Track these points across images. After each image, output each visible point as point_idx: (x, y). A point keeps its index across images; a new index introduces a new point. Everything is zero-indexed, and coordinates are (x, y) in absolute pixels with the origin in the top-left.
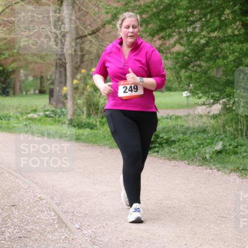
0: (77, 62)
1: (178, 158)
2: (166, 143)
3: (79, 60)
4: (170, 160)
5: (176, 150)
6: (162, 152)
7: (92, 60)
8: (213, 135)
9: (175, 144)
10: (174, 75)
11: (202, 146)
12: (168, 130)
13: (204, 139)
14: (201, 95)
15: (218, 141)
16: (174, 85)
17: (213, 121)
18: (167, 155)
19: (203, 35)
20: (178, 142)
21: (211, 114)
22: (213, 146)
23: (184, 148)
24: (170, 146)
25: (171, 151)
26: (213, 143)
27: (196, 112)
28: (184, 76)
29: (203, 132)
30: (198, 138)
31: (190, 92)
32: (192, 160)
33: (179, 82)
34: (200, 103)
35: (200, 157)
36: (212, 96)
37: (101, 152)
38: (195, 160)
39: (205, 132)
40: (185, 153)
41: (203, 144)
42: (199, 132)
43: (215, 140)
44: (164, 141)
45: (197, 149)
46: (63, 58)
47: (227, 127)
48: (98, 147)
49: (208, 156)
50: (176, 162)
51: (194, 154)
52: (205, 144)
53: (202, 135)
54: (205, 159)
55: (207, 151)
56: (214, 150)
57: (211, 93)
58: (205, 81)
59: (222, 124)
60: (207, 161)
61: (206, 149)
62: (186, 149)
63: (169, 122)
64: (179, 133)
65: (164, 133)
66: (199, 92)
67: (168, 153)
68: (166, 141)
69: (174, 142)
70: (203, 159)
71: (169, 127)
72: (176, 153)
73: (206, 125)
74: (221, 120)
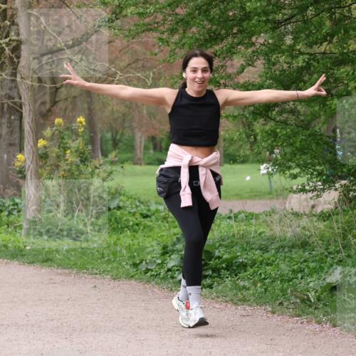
0: (43, 103)
1: (252, 299)
2: (227, 269)
3: (47, 98)
4: (236, 304)
5: (247, 284)
6: (220, 288)
7: (75, 97)
8: (322, 254)
9: (245, 271)
10: (241, 130)
11: (300, 275)
12: (232, 242)
13: (305, 261)
14: (296, 171)
15: (332, 265)
16: (242, 151)
17: (322, 225)
18: (230, 294)
19: (299, 50)
20: (251, 267)
21: (319, 210)
22: (323, 275)
23: (264, 279)
24: (236, 275)
25: (236, 285)
26: (322, 268)
27: (287, 206)
28: (262, 131)
29: (303, 247)
30: (292, 258)
31: (274, 165)
32: (281, 304)
33: (252, 144)
34: (295, 187)
35: (296, 297)
36: (320, 174)
37: (95, 286)
38: (285, 304)
39: (307, 247)
40: (266, 290)
41: (302, 271)
42: (293, 247)
43: (327, 264)
44: (224, 265)
45: (290, 280)
46: (15, 95)
47: (350, 236)
48: (90, 277)
49: (312, 295)
50: (247, 308)
51: (283, 291)
52: (306, 271)
53: (301, 252)
54: (306, 301)
55: (311, 285)
56: (325, 284)
57: (318, 168)
58: (303, 143)
59: (341, 231)
60: (310, 306)
61: (309, 280)
62: (267, 281)
63: (232, 227)
64: (252, 249)
65: (224, 249)
66: (293, 165)
67: (231, 289)
68: (227, 266)
69: (244, 266)
70: (303, 301)
71: (234, 235)
72: (248, 289)
73: (307, 233)
74: (336, 222)
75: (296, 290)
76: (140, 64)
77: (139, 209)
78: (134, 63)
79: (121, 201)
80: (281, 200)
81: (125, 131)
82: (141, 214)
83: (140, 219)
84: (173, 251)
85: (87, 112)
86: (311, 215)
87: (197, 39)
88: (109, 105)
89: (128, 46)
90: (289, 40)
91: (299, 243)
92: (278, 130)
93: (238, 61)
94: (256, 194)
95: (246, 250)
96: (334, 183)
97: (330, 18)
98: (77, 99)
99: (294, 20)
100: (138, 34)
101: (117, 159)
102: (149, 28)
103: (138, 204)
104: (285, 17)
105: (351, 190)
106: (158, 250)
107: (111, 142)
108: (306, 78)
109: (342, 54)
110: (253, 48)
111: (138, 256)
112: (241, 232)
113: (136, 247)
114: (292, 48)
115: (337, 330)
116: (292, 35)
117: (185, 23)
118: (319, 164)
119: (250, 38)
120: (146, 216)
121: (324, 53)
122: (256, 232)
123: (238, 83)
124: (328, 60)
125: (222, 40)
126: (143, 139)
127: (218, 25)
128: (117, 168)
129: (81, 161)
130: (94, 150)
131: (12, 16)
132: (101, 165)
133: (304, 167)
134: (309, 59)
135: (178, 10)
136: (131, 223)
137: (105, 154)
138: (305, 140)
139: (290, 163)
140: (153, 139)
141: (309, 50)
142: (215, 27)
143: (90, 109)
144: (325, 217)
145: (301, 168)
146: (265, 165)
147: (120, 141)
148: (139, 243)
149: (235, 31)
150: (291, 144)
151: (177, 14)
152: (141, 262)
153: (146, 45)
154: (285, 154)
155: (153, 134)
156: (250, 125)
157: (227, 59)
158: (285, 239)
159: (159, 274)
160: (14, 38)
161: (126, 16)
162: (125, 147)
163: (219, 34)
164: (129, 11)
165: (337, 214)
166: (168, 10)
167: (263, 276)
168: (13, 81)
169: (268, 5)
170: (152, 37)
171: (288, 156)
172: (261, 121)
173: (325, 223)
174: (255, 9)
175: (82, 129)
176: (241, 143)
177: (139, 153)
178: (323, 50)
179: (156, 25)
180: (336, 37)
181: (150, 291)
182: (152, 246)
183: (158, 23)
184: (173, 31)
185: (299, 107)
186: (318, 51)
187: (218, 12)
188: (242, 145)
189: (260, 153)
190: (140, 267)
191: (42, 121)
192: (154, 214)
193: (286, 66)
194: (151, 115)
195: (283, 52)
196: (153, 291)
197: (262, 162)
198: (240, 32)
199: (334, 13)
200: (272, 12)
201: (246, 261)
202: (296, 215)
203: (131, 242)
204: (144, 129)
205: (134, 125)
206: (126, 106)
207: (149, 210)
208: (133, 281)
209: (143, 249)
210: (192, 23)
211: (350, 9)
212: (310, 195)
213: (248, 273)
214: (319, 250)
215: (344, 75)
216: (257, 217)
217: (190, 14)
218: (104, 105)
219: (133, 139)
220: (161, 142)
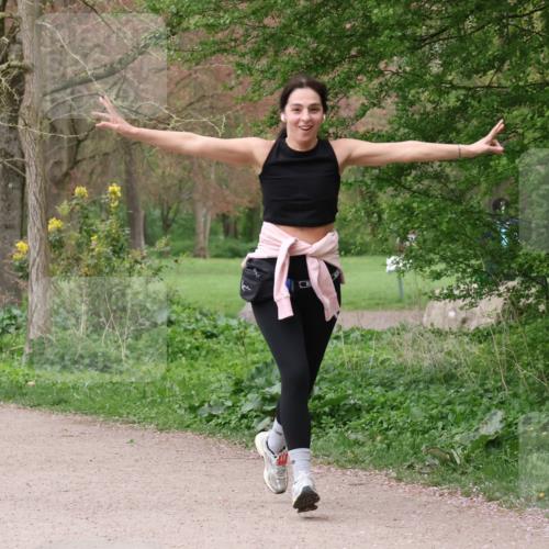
0: (58, 163)
1: (368, 459)
2: (331, 414)
3: (64, 156)
4: (343, 467)
5: (360, 437)
6: (320, 443)
7: (106, 154)
8: (474, 392)
9: (359, 418)
10: (359, 205)
11: (440, 424)
12: (340, 374)
13: (449, 403)
14: (440, 267)
15: (489, 409)
16: (359, 237)
17: (475, 349)
18: (335, 452)
19: (451, 82)
20: (368, 412)
21: (472, 326)
22: (475, 423)
23: (387, 429)
24: (345, 424)
25: (345, 438)
26: (473, 414)
27: (425, 319)
28: (390, 207)
29: (446, 381)
30: (429, 399)
31: (407, 257)
32: (411, 467)
33: (375, 226)
34: (437, 292)
35: (434, 457)
36: (476, 271)
37: (132, 441)
38: (417, 467)
39: (453, 382)
40: (389, 446)
41: (444, 417)
42: (431, 381)
43: (483, 407)
44: (327, 409)
45: (425, 432)
46: (16, 150)
47: (518, 366)
48: (124, 426)
49: (458, 455)
50: (361, 473)
51: (415, 448)
52: (450, 417)
53: (443, 389)
54: (448, 462)
55: (457, 438)
56: (477, 438)
57: (473, 262)
58: (452, 224)
59: (504, 357)
60: (455, 470)
61: (454, 432)
62: (391, 432)
63: (341, 351)
64: (370, 384)
65: (327, 385)
66: (436, 258)
67: (336, 445)
68: (332, 410)
69: (356, 410)
70: (444, 462)
71: (342, 365)
72: (363, 444)
73: (454, 360)
74: (499, 344)
75: (433, 446)
76: (207, 103)
77: (200, 324)
78: (198, 101)
79: (173, 312)
80: (416, 311)
81: (181, 207)
82: (203, 333)
83: (202, 340)
84: (250, 388)
85: (124, 176)
86: (461, 333)
87: (296, 66)
88: (158, 166)
89: (190, 75)
90: (435, 67)
91: (440, 375)
92: (415, 205)
93: (356, 99)
94: (378, 303)
95: (360, 386)
96: (497, 285)
97: (500, 33)
98: (110, 157)
99: (444, 35)
100: (205, 56)
101: (168, 248)
102: (222, 48)
103: (199, 317)
104: (432, 31)
105: (522, 296)
106: (228, 386)
107: (160, 224)
108: (460, 125)
109: (517, 88)
110: (381, 79)
111: (198, 395)
112: (354, 359)
113: (195, 381)
114: (439, 78)
115: (494, 505)
116: (441, 59)
117: (278, 40)
118: (476, 257)
119: (376, 63)
120: (209, 336)
121: (489, 87)
122: (377, 359)
123: (357, 132)
124: (494, 97)
125: (334, 66)
126: (209, 218)
127: (329, 43)
128: (168, 262)
129: (114, 252)
130: (133, 235)
131: (13, 29)
132: (143, 258)
133: (452, 261)
134: (466, 96)
135: (267, 21)
136: (189, 345)
137: (150, 242)
138: (456, 221)
139: (432, 255)
140: (224, 217)
141: (466, 83)
142: (323, 47)
143: (129, 173)
144: (482, 336)
145: (448, 263)
146: (393, 258)
147: (173, 220)
148: (199, 377)
149: (353, 52)
150: (435, 226)
151: (265, 27)
152: (202, 405)
153: (216, 74)
154: (425, 241)
155: (225, 211)
156: (372, 198)
157: (340, 96)
158: (420, 370)
159: (229, 423)
160: (15, 63)
161: (188, 28)
162: (181, 231)
163: (330, 57)
164: (192, 21)
165: (500, 332)
166: (252, 21)
167: (385, 426)
168: (12, 129)
169: (405, 13)
170: (226, 63)
171: (429, 245)
172: (390, 190)
173: (482, 346)
174: (387, 18)
175: (116, 203)
176: (358, 224)
177: (202, 239)
178: (487, 83)
179: (233, 44)
180: (508, 62)
181: (214, 449)
182: (219, 381)
183: (235, 40)
184: (258, 53)
185: (448, 170)
186: (479, 84)
187: (329, 23)
188: (359, 227)
189: (386, 240)
190: (199, 412)
191: (55, 191)
192: (222, 333)
193: (429, 107)
194: (221, 181)
195: (426, 85)
196: (218, 448)
197: (390, 254)
198: (361, 54)
199: (506, 26)
200: (411, 24)
201: (360, 402)
202: (439, 333)
203: (187, 375)
204: (210, 203)
205: (196, 196)
206: (184, 169)
207: (215, 327)
208: (189, 433)
209: (205, 385)
210: (288, 40)
211: (531, 18)
212: (460, 303)
213: (363, 421)
214: (472, 386)
215: (518, 121)
216: (377, 336)
217: (285, 26)
218: (151, 167)
219: (194, 218)
220: (236, 223)
